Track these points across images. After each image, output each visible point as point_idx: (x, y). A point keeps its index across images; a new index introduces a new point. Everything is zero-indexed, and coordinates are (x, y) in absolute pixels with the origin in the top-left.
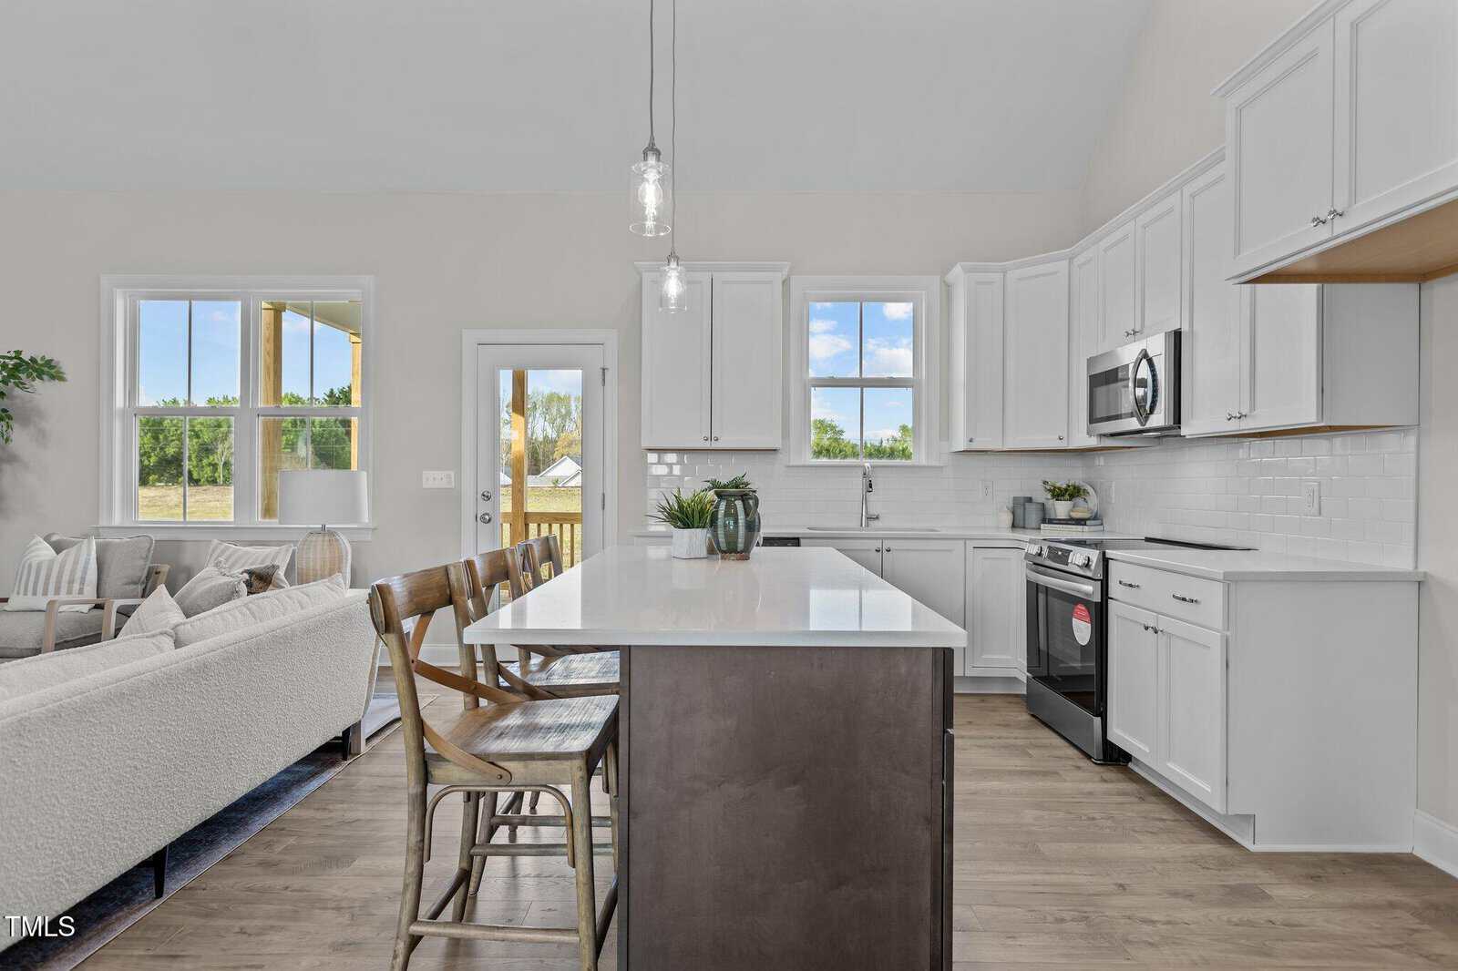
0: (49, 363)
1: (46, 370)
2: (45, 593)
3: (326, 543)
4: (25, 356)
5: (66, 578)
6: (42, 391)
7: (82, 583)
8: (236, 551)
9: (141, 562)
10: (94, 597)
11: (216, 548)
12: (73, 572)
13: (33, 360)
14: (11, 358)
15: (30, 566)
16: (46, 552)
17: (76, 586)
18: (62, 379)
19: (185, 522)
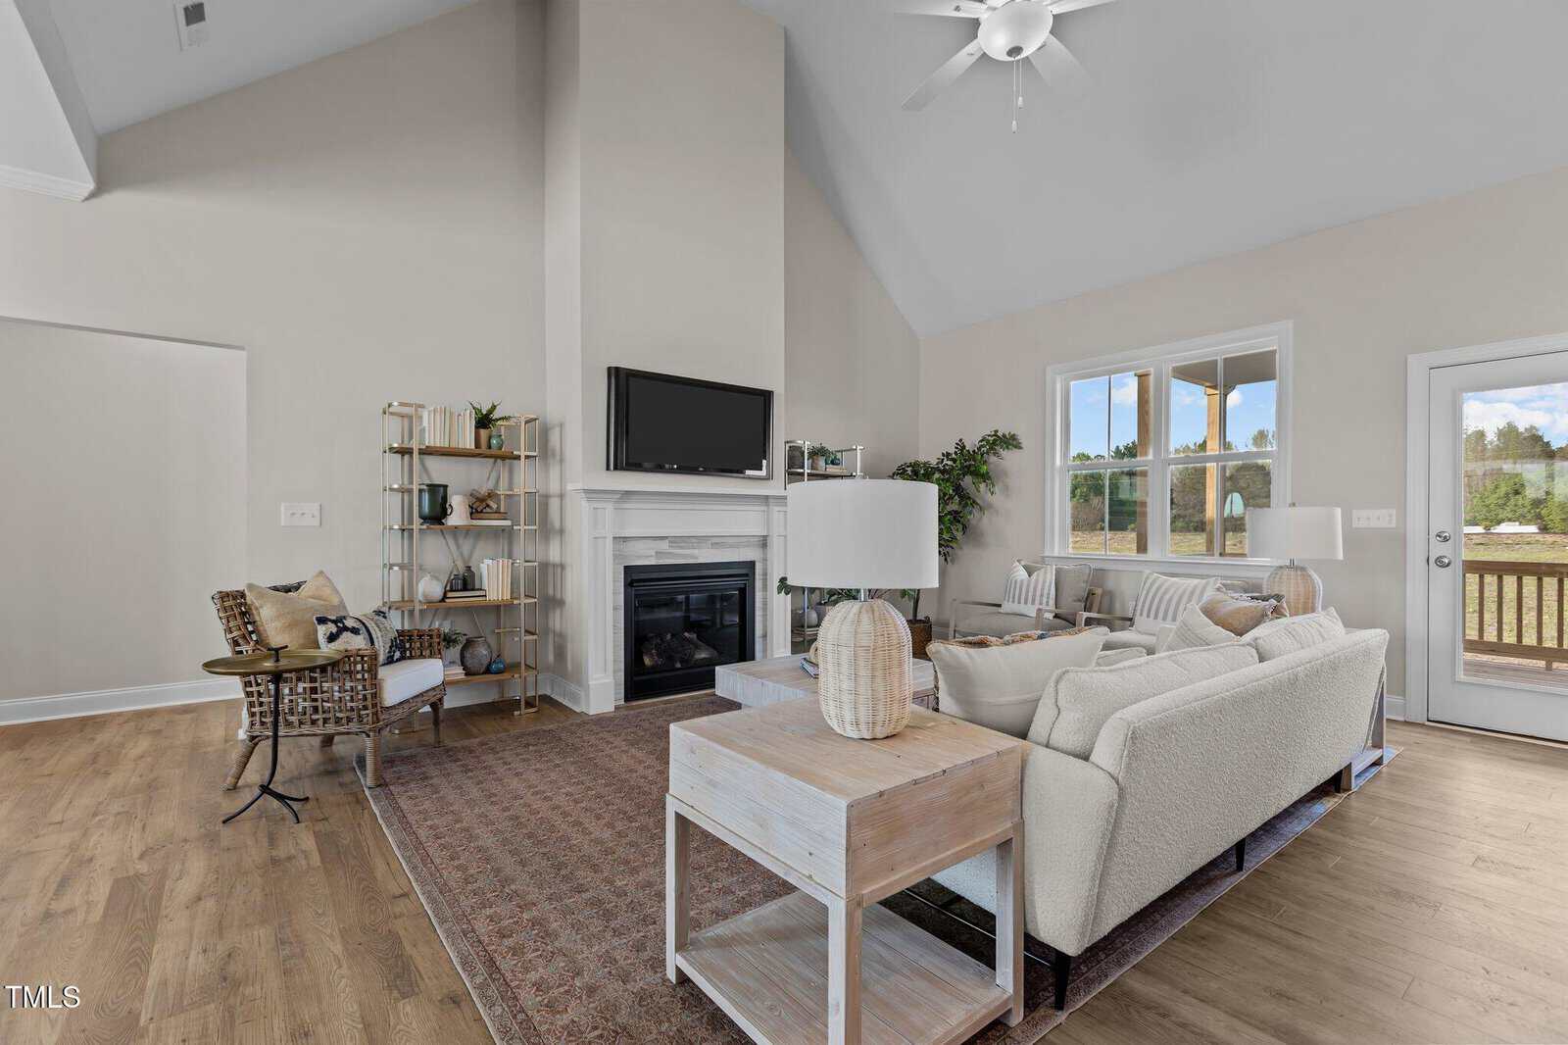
0: (1013, 437)
1: (1010, 442)
2: (1033, 603)
3: (1299, 578)
4: (1000, 434)
5: (1038, 593)
6: (1008, 459)
7: (1048, 598)
8: (1166, 581)
9: (1084, 585)
10: (1054, 608)
11: (1147, 578)
12: (1042, 589)
13: (1004, 436)
14: (992, 436)
15: (1016, 581)
16: (1022, 574)
17: (1045, 600)
18: (1021, 448)
19: (1106, 555)
